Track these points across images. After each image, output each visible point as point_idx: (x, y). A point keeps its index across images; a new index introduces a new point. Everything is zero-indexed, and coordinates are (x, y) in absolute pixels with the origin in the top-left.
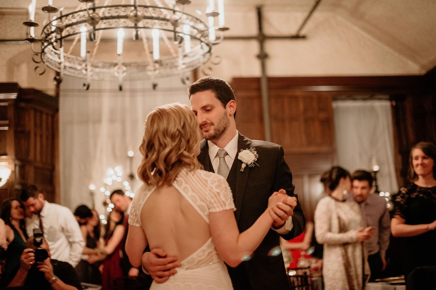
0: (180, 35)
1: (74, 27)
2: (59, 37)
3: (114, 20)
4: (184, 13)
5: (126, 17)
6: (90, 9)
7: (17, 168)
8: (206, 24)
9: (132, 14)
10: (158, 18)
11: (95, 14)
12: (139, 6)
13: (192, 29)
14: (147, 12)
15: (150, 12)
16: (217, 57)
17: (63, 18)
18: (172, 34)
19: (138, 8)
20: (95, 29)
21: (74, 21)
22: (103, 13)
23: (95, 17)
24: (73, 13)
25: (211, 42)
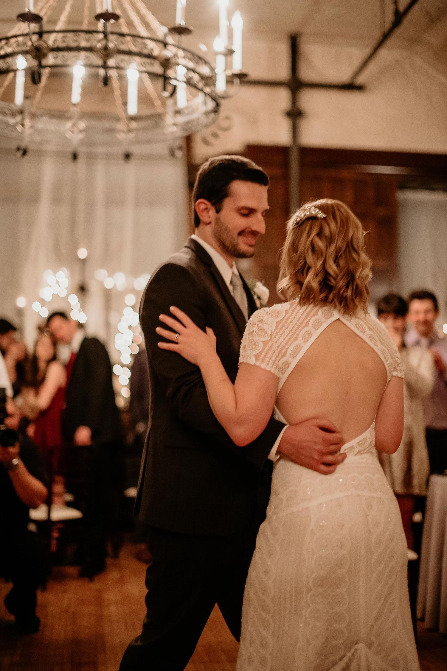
0: (173, 82)
1: (9, 60)
3: (72, 54)
4: (181, 48)
5: (90, 49)
6: (34, 33)
8: (213, 65)
9: (99, 45)
10: (140, 54)
11: (41, 43)
12: (113, 33)
14: (123, 43)
16: (228, 118)
18: (160, 81)
19: (111, 37)
20: (41, 66)
21: (9, 50)
22: (55, 41)
23: (42, 47)
24: (7, 39)
25: (219, 95)
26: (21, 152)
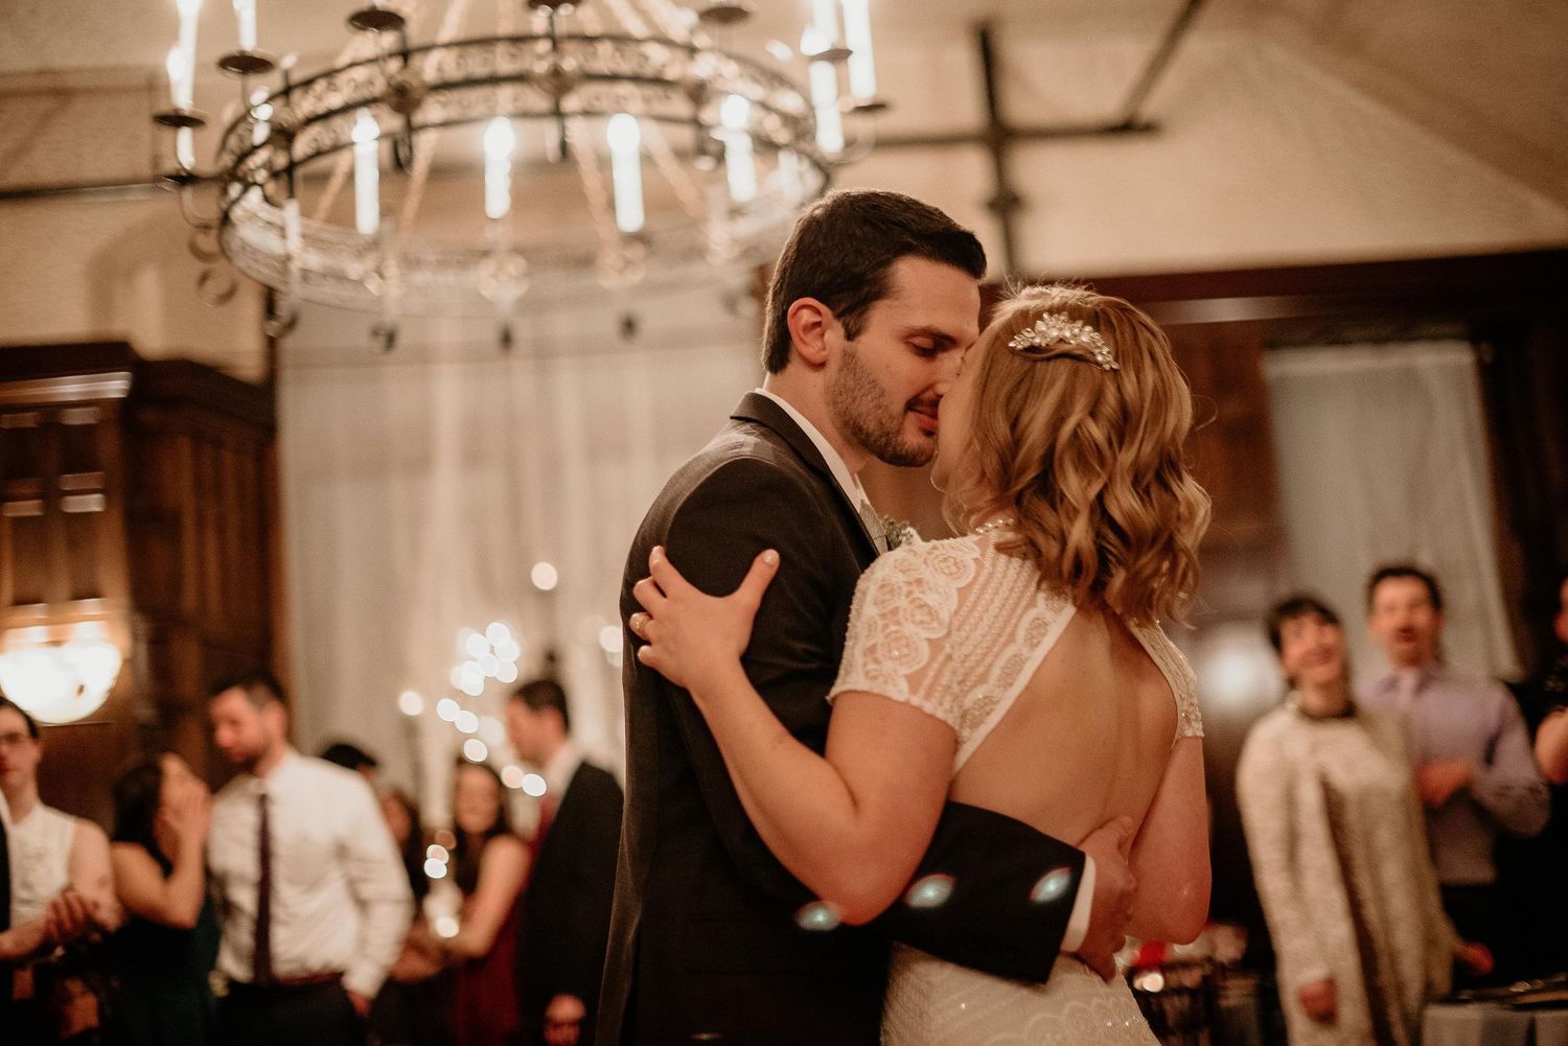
0: (717, 135)
1: (336, 122)
2: (281, 161)
3: (479, 93)
4: (729, 56)
5: (520, 78)
6: (391, 55)
7: (143, 648)
8: (806, 87)
9: (541, 67)
10: (636, 79)
11: (408, 75)
12: (572, 37)
13: (760, 113)
14: (593, 58)
15: (605, 58)
17: (296, 95)
18: (685, 136)
19: (566, 46)
20: (411, 127)
21: (335, 100)
22: (440, 69)
23: (410, 84)
24: (330, 74)
25: (830, 158)
26: (382, 340)
